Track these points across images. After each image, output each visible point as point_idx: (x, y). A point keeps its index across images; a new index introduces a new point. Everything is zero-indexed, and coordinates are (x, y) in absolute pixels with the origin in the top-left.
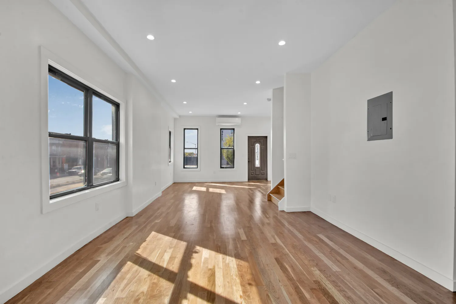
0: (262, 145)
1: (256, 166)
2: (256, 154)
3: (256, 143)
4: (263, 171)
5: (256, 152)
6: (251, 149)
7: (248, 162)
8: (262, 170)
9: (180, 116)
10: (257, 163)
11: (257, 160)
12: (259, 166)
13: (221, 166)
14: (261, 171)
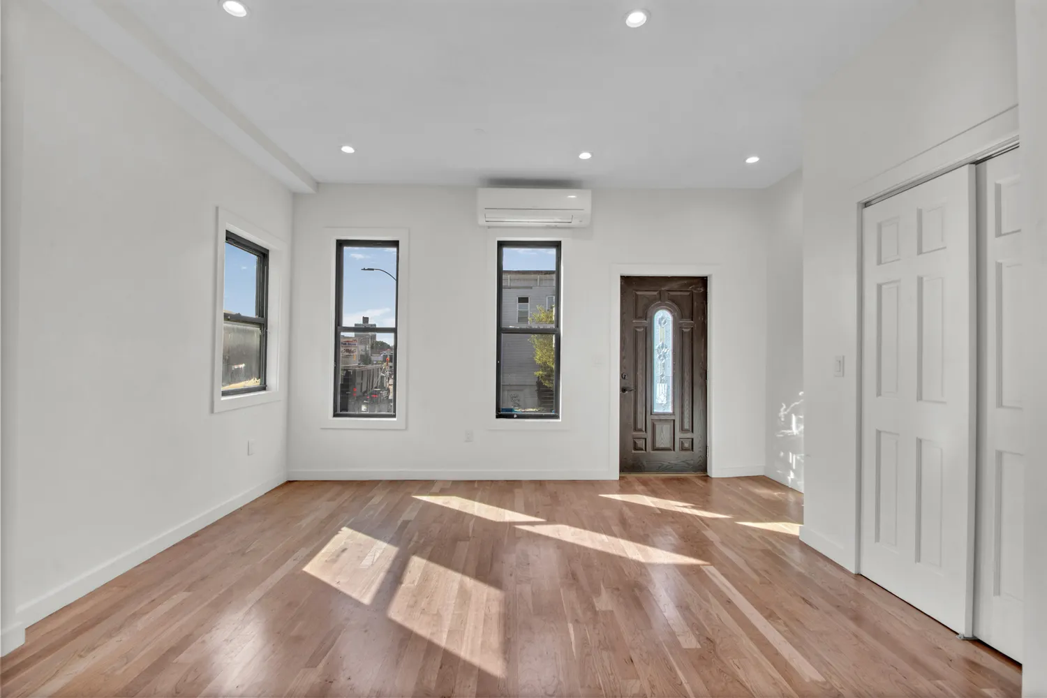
0: (682, 317)
1: (656, 410)
2: (656, 356)
3: (659, 307)
4: (689, 435)
5: (656, 347)
6: (636, 331)
7: (623, 390)
8: (682, 429)
9: (318, 185)
10: (663, 397)
11: (661, 382)
12: (670, 410)
13: (498, 409)
14: (678, 435)
